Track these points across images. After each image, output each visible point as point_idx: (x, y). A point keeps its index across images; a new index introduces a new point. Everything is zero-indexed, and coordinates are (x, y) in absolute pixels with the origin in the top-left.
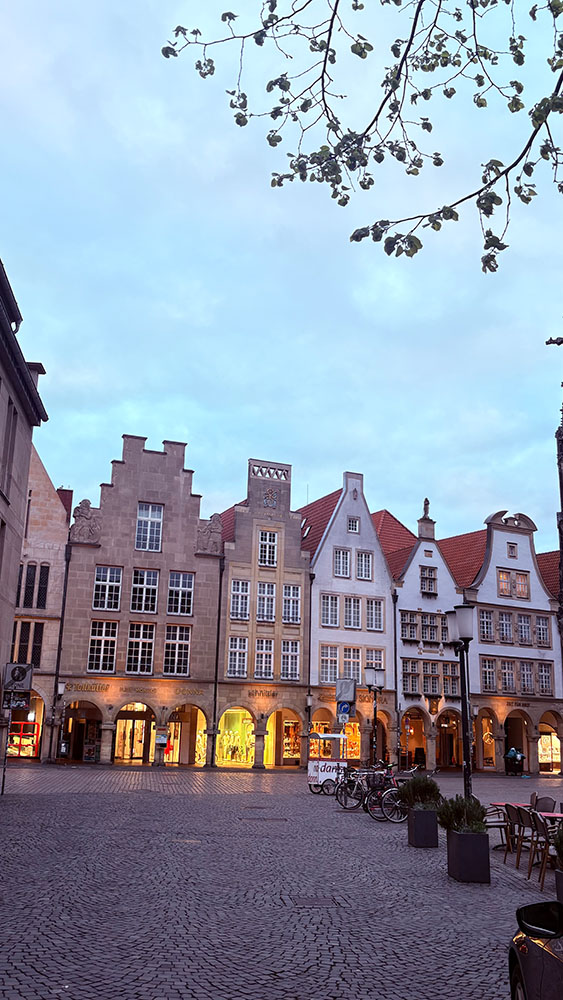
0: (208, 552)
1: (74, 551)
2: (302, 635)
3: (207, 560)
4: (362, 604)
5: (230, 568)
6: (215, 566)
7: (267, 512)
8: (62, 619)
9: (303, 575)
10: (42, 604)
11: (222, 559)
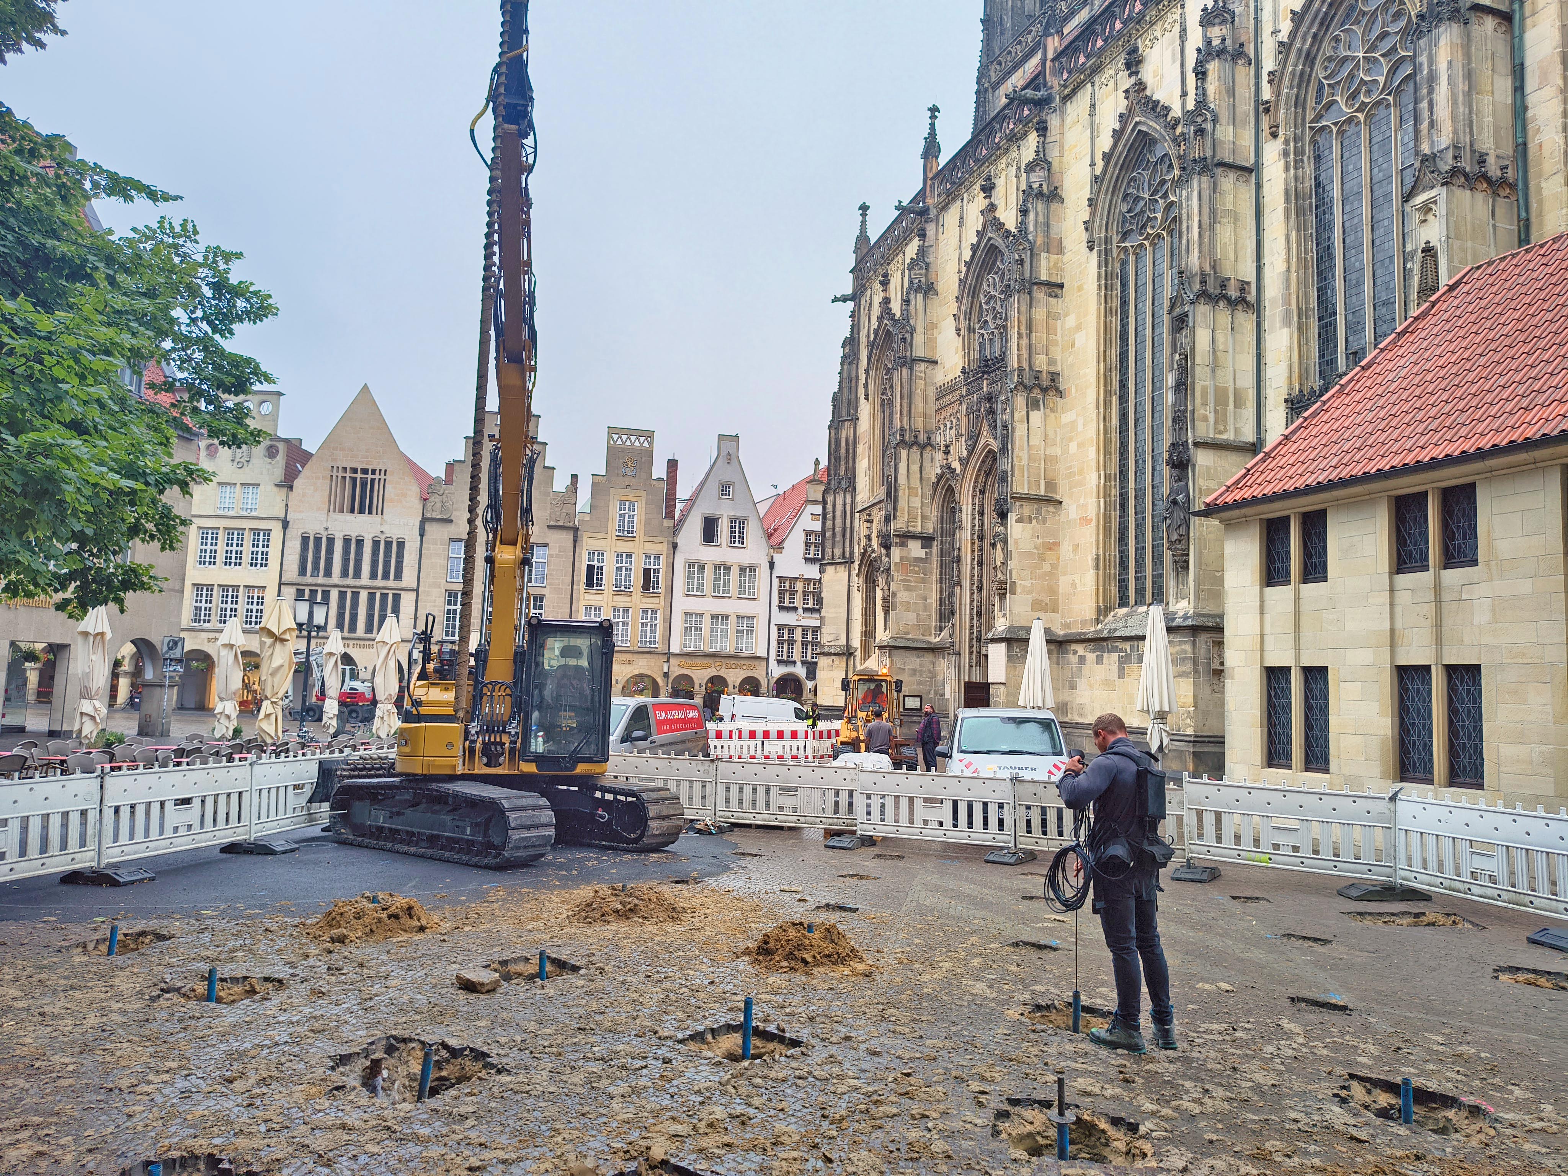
0: (560, 523)
1: (428, 527)
2: (662, 603)
3: (560, 532)
4: (735, 573)
5: (585, 538)
6: (568, 537)
7: (627, 481)
8: (417, 590)
9: (665, 544)
10: (398, 576)
11: (576, 530)
